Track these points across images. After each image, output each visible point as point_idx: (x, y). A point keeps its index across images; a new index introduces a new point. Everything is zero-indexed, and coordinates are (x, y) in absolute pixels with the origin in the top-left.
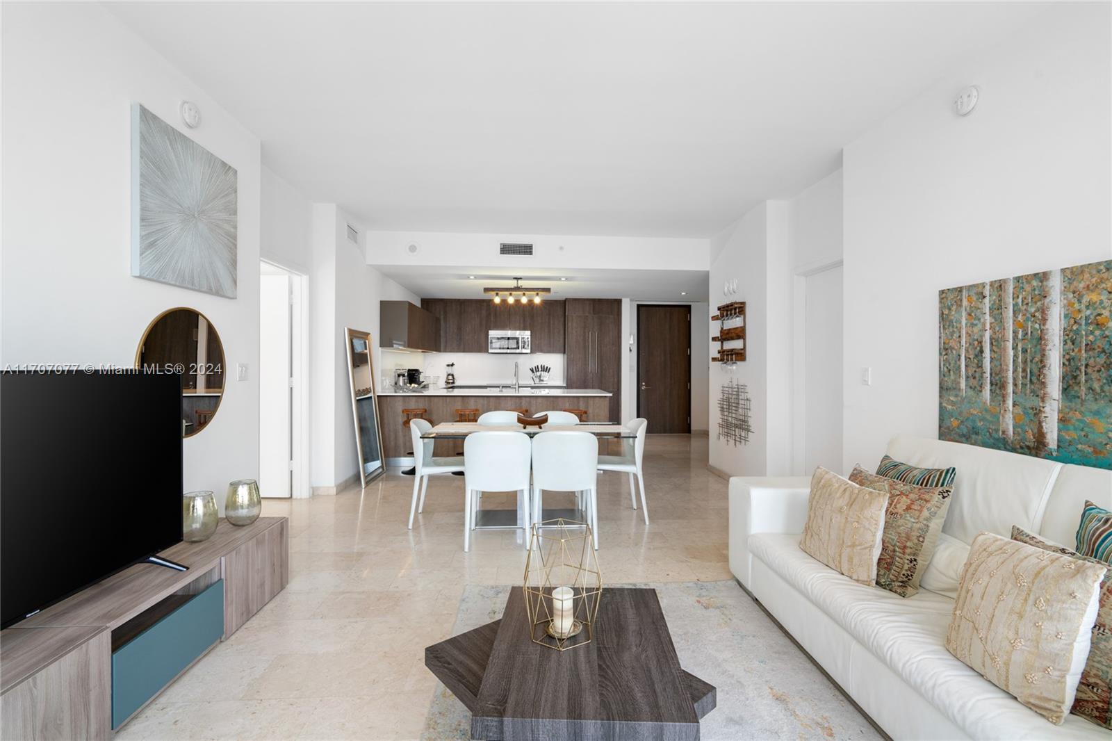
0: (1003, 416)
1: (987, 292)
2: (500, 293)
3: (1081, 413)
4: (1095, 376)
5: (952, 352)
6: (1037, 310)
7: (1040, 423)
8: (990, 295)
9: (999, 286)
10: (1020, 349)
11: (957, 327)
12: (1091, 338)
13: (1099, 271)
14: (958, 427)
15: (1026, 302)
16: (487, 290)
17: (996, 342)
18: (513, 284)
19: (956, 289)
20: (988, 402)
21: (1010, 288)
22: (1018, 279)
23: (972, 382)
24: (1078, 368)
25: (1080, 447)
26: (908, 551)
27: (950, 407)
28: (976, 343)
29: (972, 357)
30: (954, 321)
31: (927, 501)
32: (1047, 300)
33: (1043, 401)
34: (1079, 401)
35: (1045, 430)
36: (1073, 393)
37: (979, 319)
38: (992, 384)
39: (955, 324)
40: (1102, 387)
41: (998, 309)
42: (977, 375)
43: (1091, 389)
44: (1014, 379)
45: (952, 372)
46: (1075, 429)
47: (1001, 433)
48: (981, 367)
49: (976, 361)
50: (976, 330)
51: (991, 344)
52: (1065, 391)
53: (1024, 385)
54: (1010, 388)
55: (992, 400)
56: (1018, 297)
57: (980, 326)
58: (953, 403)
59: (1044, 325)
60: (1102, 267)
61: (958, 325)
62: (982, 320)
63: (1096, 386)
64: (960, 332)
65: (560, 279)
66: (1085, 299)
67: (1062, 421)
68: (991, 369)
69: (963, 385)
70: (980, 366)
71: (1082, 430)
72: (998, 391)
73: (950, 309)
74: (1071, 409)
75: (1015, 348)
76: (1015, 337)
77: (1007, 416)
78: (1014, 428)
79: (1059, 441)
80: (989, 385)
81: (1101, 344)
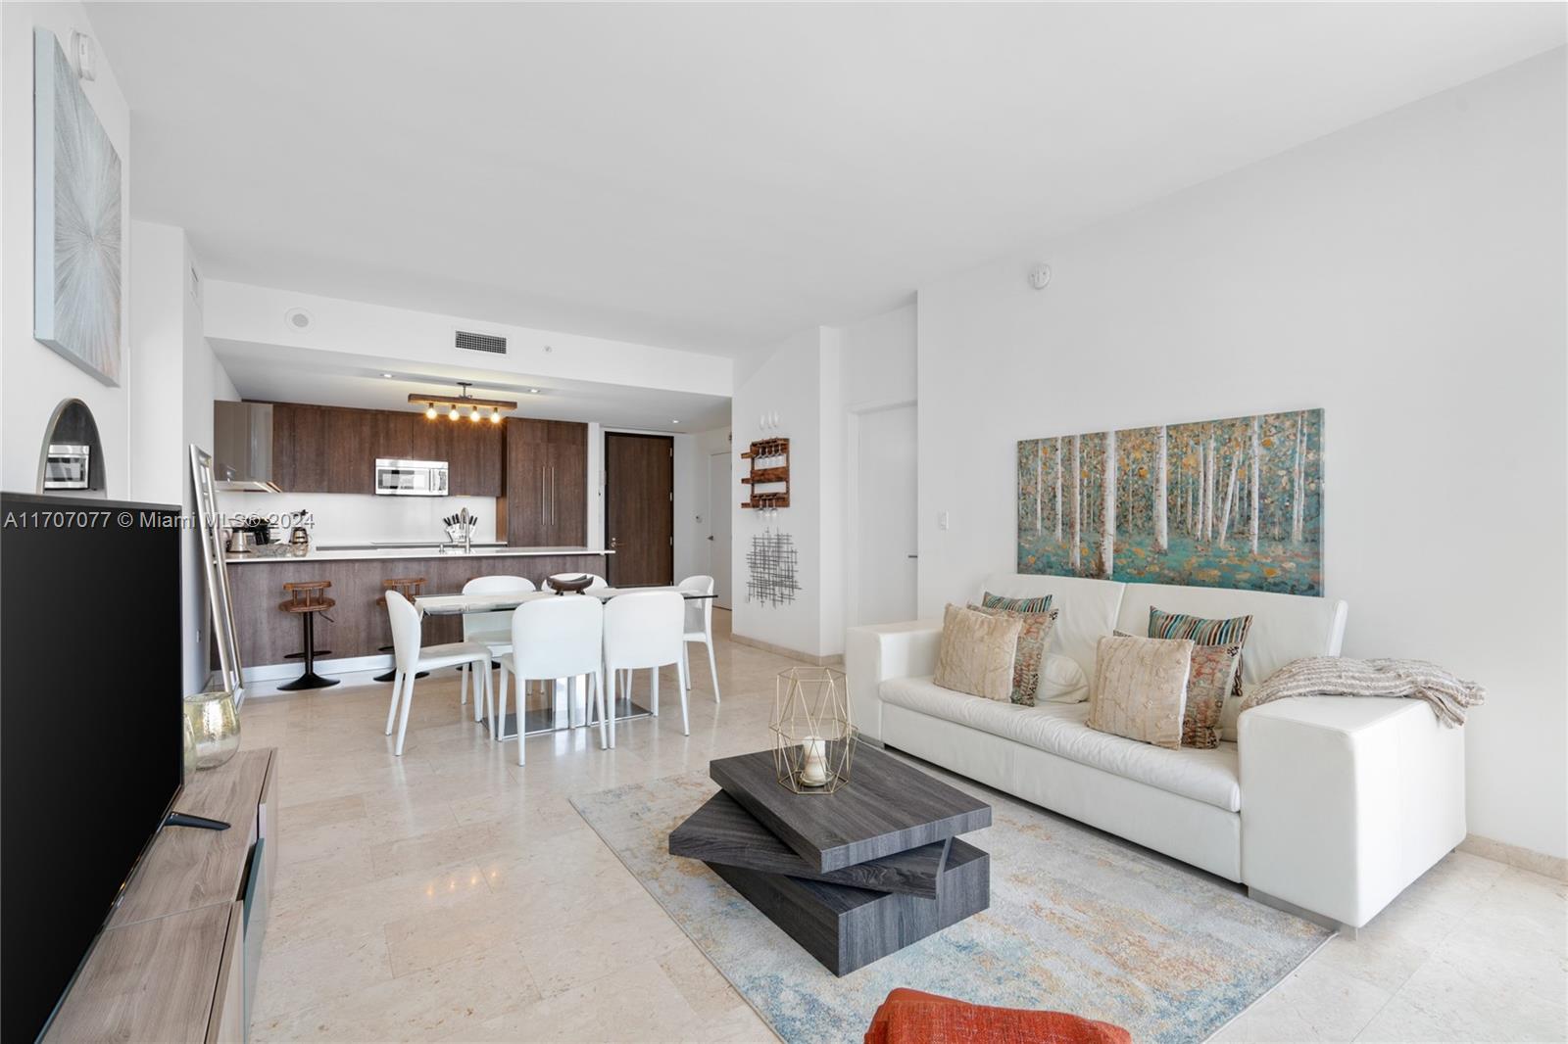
0: (1072, 551)
1: (1059, 446)
2: (436, 404)
3: (1129, 544)
4: (1138, 515)
5: (1029, 497)
6: (1098, 463)
7: (1100, 554)
8: (1061, 448)
9: (1069, 441)
10: (1085, 494)
11: (1033, 475)
12: (1136, 486)
13: (1141, 435)
14: (1035, 563)
15: (1089, 455)
16: (412, 397)
17: (1067, 488)
18: (458, 391)
19: (1033, 441)
20: (1060, 539)
21: (1078, 443)
22: (1083, 437)
23: (1048, 523)
24: (1127, 510)
25: (1128, 570)
26: (1032, 668)
27: (1027, 546)
28: (1050, 489)
29: (1046, 501)
30: (1031, 469)
31: (1042, 624)
32: (1105, 455)
33: (1103, 537)
34: (1127, 535)
35: (1104, 560)
36: (1124, 529)
37: (1053, 469)
38: (1063, 524)
39: (1031, 472)
40: (1143, 524)
41: (1067, 461)
42: (1051, 517)
43: (1136, 525)
44: (1081, 519)
45: (1029, 515)
46: (1126, 557)
47: (1070, 564)
49: (1050, 505)
50: (1050, 477)
51: (1063, 490)
52: (1118, 527)
53: (1088, 524)
54: (1078, 527)
55: (1063, 538)
57: (1053, 475)
58: (1030, 542)
59: (1103, 475)
60: (1142, 432)
61: (1034, 473)
62: (1055, 469)
63: (1139, 523)
64: (1036, 479)
65: (529, 391)
66: (1132, 456)
67: (1116, 551)
68: (1062, 512)
69: (1039, 525)
70: (1053, 509)
71: (1130, 557)
72: (1068, 530)
73: (1027, 458)
74: (1122, 541)
75: (1081, 494)
76: (1082, 484)
77: (1075, 551)
78: (1081, 559)
79: (1114, 567)
80: (1060, 525)
81: (1142, 491)
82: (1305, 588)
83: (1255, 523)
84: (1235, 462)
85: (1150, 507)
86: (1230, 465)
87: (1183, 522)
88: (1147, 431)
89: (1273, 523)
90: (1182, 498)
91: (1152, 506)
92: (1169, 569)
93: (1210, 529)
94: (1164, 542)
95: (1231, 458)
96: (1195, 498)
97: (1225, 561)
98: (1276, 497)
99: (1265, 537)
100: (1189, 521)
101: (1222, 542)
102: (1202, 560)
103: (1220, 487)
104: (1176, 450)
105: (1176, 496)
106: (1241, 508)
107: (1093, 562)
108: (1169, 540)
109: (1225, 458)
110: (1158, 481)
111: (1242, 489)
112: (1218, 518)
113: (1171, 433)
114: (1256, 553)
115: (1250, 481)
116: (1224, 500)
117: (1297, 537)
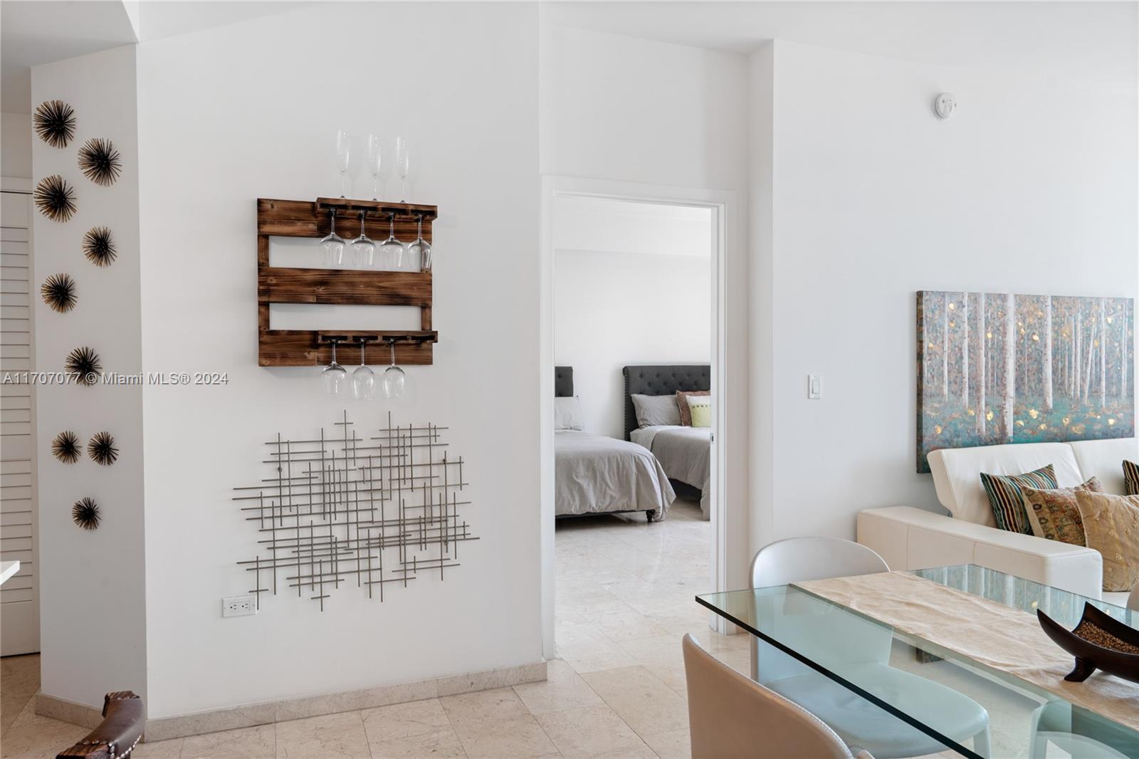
0: (979, 417)
1: (966, 301)
3: (1026, 406)
4: (1032, 377)
5: (935, 357)
6: (1000, 325)
7: (1003, 417)
8: (968, 306)
9: (975, 298)
10: (989, 356)
11: (940, 333)
12: (1030, 350)
13: (1034, 302)
14: (942, 433)
15: (993, 317)
17: (973, 350)
19: (940, 293)
20: (967, 405)
21: (983, 301)
22: (988, 295)
23: (954, 387)
24: (1024, 373)
25: (1025, 431)
27: (933, 414)
28: (957, 349)
29: (953, 362)
30: (938, 326)
32: (1006, 318)
33: (1005, 400)
34: (1024, 397)
35: (1006, 423)
36: (1021, 391)
37: (960, 327)
38: (970, 388)
39: (938, 329)
40: (1035, 386)
41: (974, 320)
42: (958, 380)
43: (1030, 387)
44: (986, 383)
45: (935, 378)
46: (1023, 420)
47: (977, 431)
48: (961, 372)
49: (957, 367)
50: (957, 336)
51: (969, 351)
52: (1017, 390)
53: (993, 387)
54: (983, 391)
55: (970, 403)
56: (988, 311)
57: (960, 334)
58: (936, 410)
59: (1005, 337)
60: (1035, 300)
61: (941, 330)
62: (962, 328)
63: (1033, 385)
64: (943, 338)
66: (1027, 321)
67: (1015, 413)
68: (969, 374)
69: (946, 391)
71: (1026, 418)
72: (974, 394)
73: (933, 312)
74: (1020, 404)
75: (986, 356)
76: (986, 346)
77: (981, 416)
78: (986, 425)
79: (1014, 430)
80: (967, 389)
81: (1034, 355)
82: (1127, 431)
83: (1103, 383)
84: (1093, 333)
85: (1040, 370)
86: (1090, 336)
87: (1062, 384)
88: (1038, 297)
89: (1113, 383)
90: (1062, 362)
91: (1041, 369)
92: (1054, 426)
93: (1079, 389)
94: (1050, 402)
95: (1090, 330)
96: (1070, 362)
97: (1087, 416)
98: (1114, 363)
99: (1109, 395)
100: (1066, 381)
101: (1086, 401)
102: (1074, 416)
103: (1085, 354)
104: (1057, 319)
105: (1058, 360)
106: (1096, 372)
107: (997, 426)
108: (1054, 400)
109: (1087, 330)
110: (1045, 346)
111: (1096, 356)
112: (1083, 379)
113: (1055, 303)
114: (1104, 407)
115: (1100, 350)
116: (1087, 364)
117: (1124, 393)
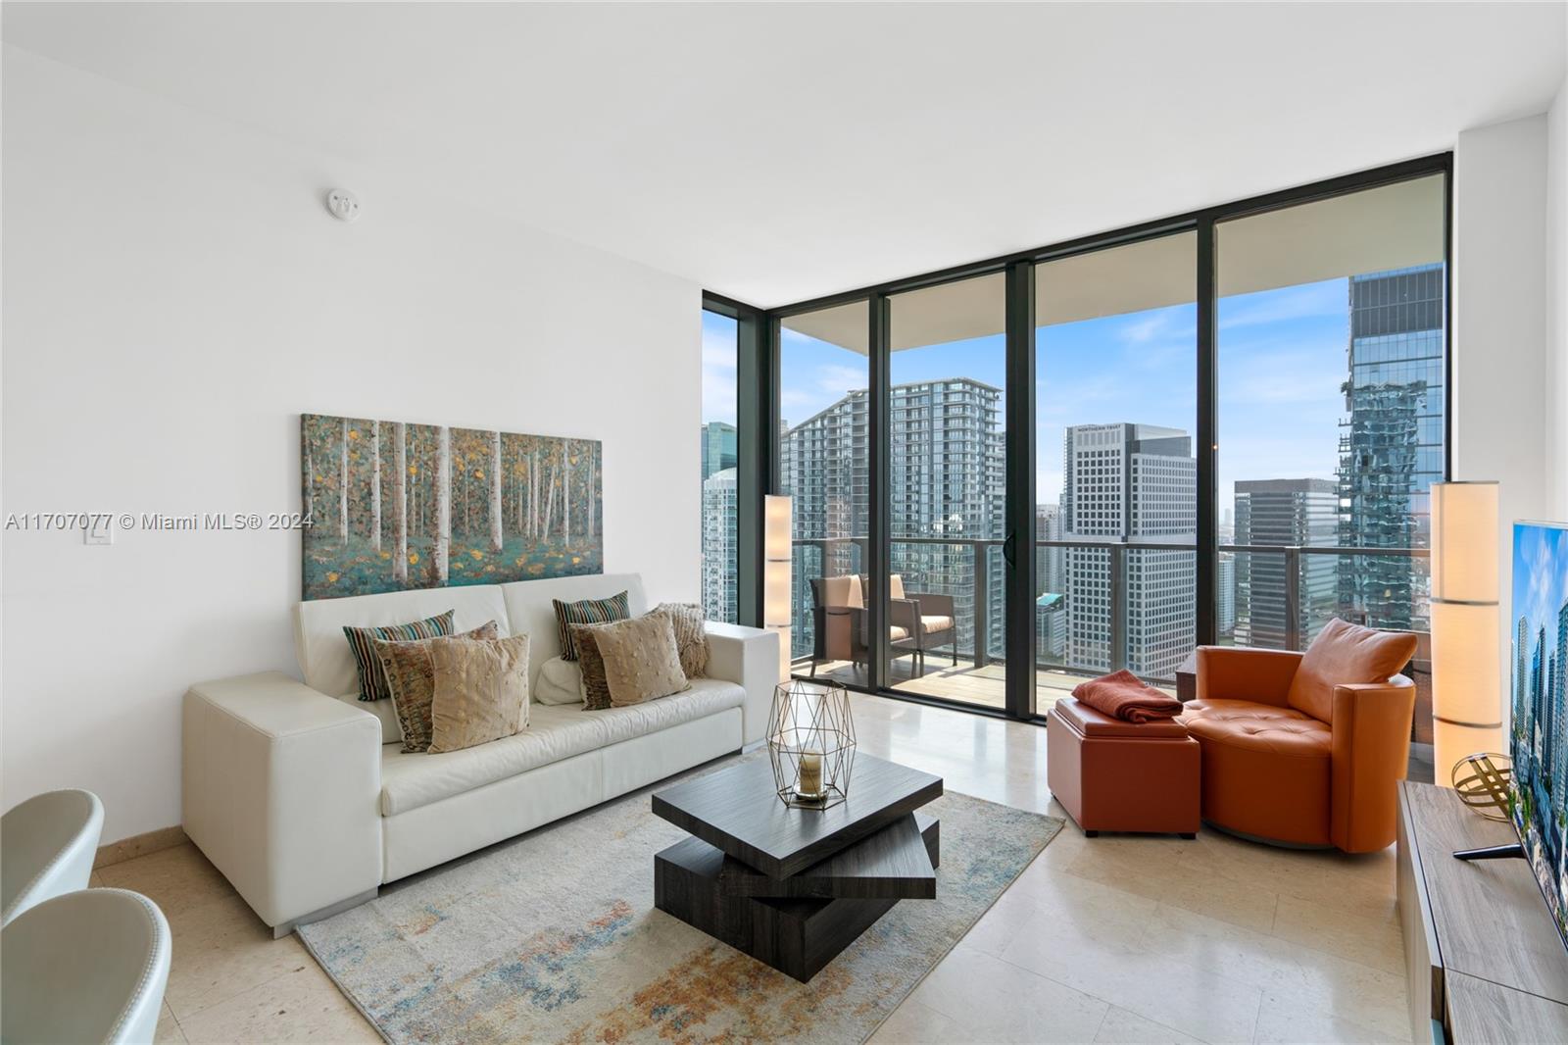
0: (397, 560)
1: (376, 430)
3: (466, 546)
4: (475, 517)
5: (326, 492)
6: (430, 459)
7: (433, 560)
8: (380, 436)
9: (391, 428)
10: (413, 492)
11: (334, 464)
12: (472, 487)
13: (477, 437)
14: (338, 581)
15: (419, 450)
17: (388, 485)
19: (334, 419)
20: (379, 546)
21: (403, 433)
22: (410, 426)
23: (357, 527)
24: (463, 511)
25: (465, 574)
27: (324, 559)
28: (363, 484)
29: (357, 499)
30: (330, 456)
32: (438, 452)
33: (436, 540)
34: (463, 537)
35: (438, 565)
36: (460, 531)
37: (367, 459)
38: (383, 528)
39: (332, 460)
40: (479, 525)
41: (389, 452)
42: (364, 520)
43: (472, 527)
44: (408, 522)
45: (327, 518)
46: (462, 561)
47: (394, 576)
48: (370, 510)
49: (362, 504)
50: (362, 469)
51: (382, 486)
52: (454, 530)
53: (418, 527)
54: (404, 531)
55: (383, 545)
56: (411, 444)
57: (367, 466)
58: (329, 554)
59: (436, 473)
60: (478, 434)
61: (337, 461)
62: (370, 460)
63: (476, 525)
64: (339, 470)
66: (468, 457)
67: (452, 555)
68: (382, 513)
69: (344, 530)
70: (368, 509)
71: (467, 560)
72: (390, 535)
73: (323, 440)
74: (458, 545)
75: (408, 492)
76: (409, 482)
77: (400, 559)
78: (409, 569)
79: (449, 572)
80: (379, 529)
81: (478, 492)
82: (595, 569)
83: (567, 523)
84: (553, 473)
85: (486, 509)
86: (550, 475)
87: (516, 523)
88: (483, 434)
89: (578, 523)
90: (514, 501)
91: (488, 508)
92: (504, 567)
93: (536, 528)
94: (499, 542)
95: (550, 470)
96: (525, 502)
97: (547, 555)
98: (579, 503)
99: (573, 533)
100: (521, 521)
101: (545, 540)
102: (530, 556)
103: (544, 493)
104: (508, 457)
105: (509, 499)
106: (558, 511)
107: (425, 570)
108: (504, 540)
109: (547, 469)
110: (493, 484)
111: (558, 495)
112: (542, 519)
113: (504, 440)
114: (567, 545)
115: (563, 490)
116: (546, 503)
117: (591, 532)
